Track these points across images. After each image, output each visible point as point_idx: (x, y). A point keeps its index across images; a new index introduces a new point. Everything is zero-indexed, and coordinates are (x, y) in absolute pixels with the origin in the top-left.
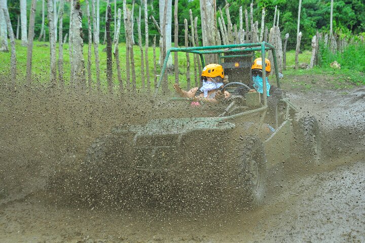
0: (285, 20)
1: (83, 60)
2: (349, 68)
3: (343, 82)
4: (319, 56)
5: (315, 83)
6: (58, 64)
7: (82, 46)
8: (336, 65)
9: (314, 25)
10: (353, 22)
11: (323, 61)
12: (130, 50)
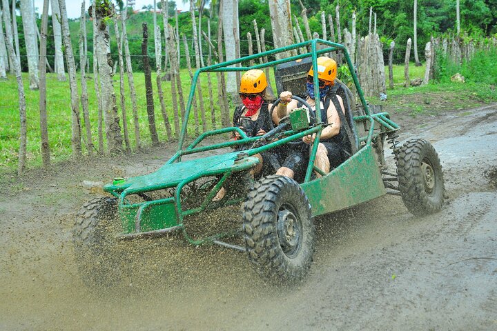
0: (398, 23)
1: (113, 93)
2: (476, 82)
3: (467, 99)
4: (437, 68)
5: (428, 104)
6: (82, 100)
7: (111, 76)
8: (459, 78)
9: (436, 27)
10: (487, 21)
11: (441, 73)
12: (175, 78)
